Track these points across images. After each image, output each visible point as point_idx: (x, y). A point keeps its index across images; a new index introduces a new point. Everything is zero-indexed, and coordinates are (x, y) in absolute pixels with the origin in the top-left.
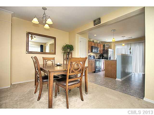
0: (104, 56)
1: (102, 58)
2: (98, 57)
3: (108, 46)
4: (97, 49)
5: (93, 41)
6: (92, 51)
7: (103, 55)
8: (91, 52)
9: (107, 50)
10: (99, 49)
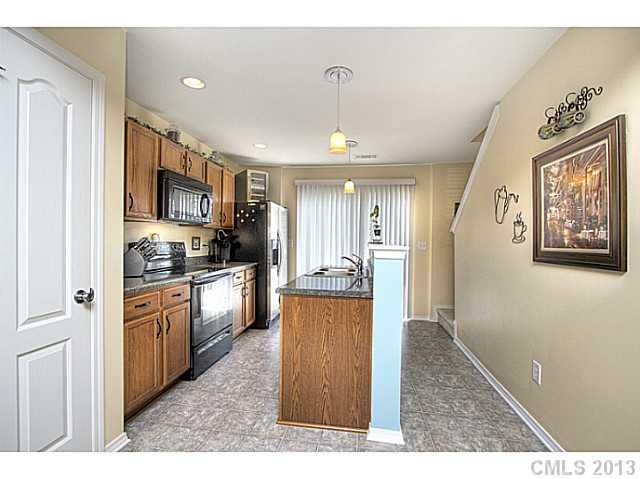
0: (239, 245)
1: (232, 252)
2: (203, 252)
3: (259, 183)
4: (204, 196)
5: (172, 136)
6: (161, 214)
7: (237, 237)
8: (159, 217)
9: (263, 207)
10: (214, 199)
